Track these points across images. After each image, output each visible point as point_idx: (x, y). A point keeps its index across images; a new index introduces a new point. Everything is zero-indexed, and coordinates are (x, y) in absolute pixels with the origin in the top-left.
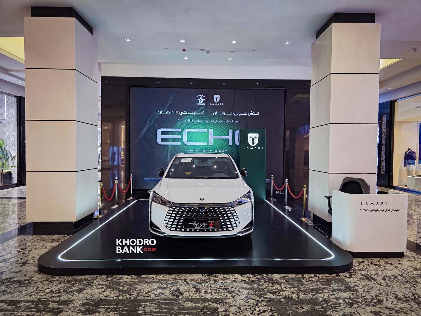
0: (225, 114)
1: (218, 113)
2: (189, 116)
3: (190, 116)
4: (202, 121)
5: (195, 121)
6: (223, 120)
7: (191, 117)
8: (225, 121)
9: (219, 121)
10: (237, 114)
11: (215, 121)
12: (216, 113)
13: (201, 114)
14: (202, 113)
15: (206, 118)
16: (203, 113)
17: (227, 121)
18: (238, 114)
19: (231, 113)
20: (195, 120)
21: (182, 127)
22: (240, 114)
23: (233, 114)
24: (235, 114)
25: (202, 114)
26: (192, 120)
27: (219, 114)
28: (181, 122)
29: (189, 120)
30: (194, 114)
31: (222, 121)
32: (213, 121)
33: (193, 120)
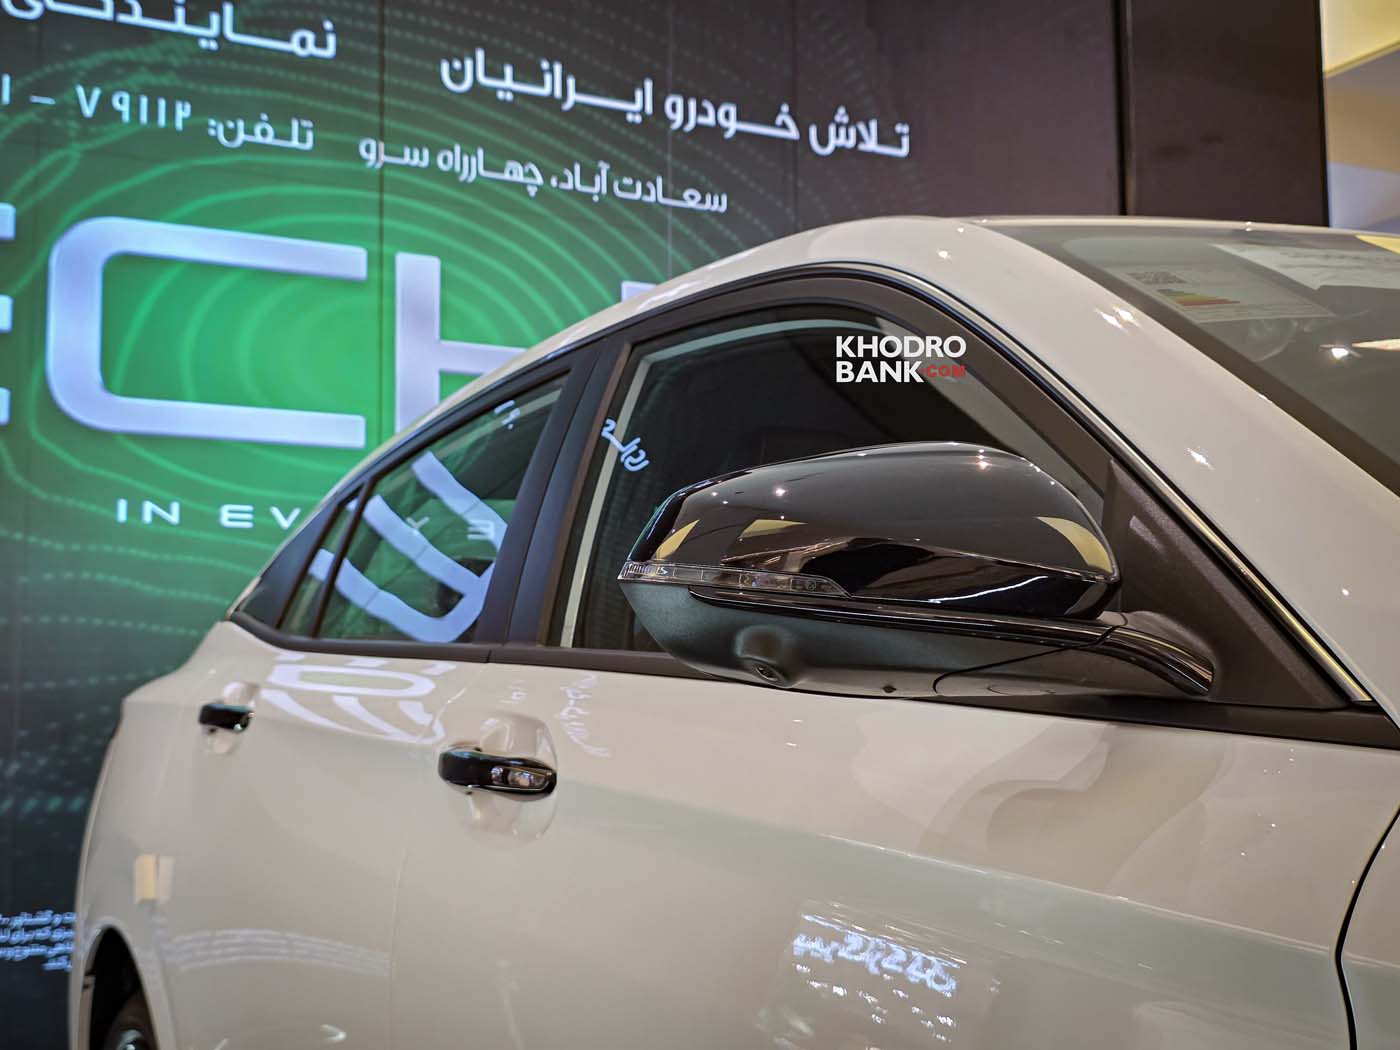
0: (573, 97)
1: (493, 72)
2: (130, 54)
3: (152, 54)
4: (301, 137)
5: (217, 129)
6: (553, 163)
7: (158, 68)
8: (574, 180)
9: (514, 172)
10: (701, 111)
11: (471, 166)
12: (475, 68)
13: (294, 46)
14: (301, 44)
15: (363, 104)
16: (321, 43)
17: (600, 184)
18: (709, 120)
19: (643, 100)
20: (222, 118)
21: (36, 184)
22: (733, 126)
23: (658, 104)
24: (678, 118)
25: (311, 49)
26: (171, 113)
27: (508, 82)
28: (21, 119)
29: (135, 107)
30: (206, 36)
31: (547, 178)
32: (451, 159)
33: (183, 111)
